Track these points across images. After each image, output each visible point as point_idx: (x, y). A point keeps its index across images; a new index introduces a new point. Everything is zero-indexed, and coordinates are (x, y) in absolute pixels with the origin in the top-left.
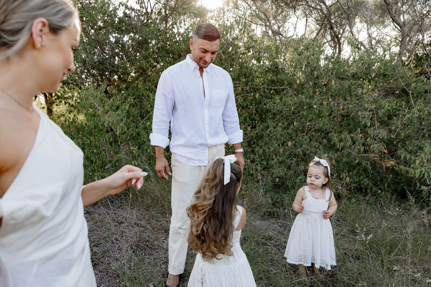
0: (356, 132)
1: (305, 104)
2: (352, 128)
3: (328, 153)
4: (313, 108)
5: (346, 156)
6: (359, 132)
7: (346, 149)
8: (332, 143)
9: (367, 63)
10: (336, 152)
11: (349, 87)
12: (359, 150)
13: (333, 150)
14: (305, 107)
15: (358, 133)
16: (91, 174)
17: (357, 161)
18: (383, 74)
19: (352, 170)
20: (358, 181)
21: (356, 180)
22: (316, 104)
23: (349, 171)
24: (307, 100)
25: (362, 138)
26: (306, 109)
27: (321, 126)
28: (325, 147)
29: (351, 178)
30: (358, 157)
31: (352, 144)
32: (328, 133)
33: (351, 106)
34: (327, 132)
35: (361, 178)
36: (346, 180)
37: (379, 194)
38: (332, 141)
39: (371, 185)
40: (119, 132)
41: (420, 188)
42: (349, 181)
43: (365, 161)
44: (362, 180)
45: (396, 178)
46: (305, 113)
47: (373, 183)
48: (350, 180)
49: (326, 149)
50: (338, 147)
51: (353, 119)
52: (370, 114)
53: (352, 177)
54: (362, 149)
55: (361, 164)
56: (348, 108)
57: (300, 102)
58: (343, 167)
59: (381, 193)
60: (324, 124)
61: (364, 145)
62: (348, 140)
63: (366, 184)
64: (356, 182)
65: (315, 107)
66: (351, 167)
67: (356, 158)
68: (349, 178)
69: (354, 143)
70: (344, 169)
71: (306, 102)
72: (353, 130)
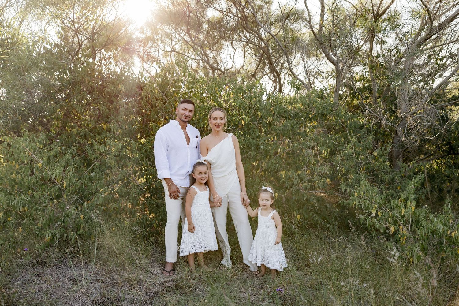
1: (253, 145)
2: (298, 166)
4: (260, 148)
5: (295, 194)
6: (306, 169)
7: (294, 187)
8: (281, 181)
9: (307, 103)
10: (286, 191)
11: (292, 127)
12: (306, 187)
13: (283, 188)
14: (253, 148)
15: (304, 170)
16: (37, 233)
17: (305, 198)
18: (321, 113)
19: (302, 207)
21: (306, 217)
22: (262, 144)
23: (299, 209)
24: (254, 140)
25: (308, 174)
26: (254, 149)
27: (269, 166)
29: (301, 215)
30: (306, 194)
31: (299, 181)
32: (276, 172)
33: (296, 145)
35: (311, 214)
36: (297, 217)
37: (328, 228)
38: (281, 179)
39: (320, 221)
40: (66, 185)
41: (358, 216)
42: (300, 219)
43: (313, 197)
44: (312, 216)
45: (342, 212)
46: (253, 153)
48: (301, 217)
50: (287, 185)
51: (298, 157)
52: (312, 152)
53: (303, 214)
54: (309, 186)
55: (310, 200)
56: (293, 147)
57: (248, 143)
58: (293, 205)
59: (329, 226)
60: (272, 163)
62: (296, 178)
63: (315, 219)
64: (307, 219)
65: (262, 147)
66: (300, 205)
67: (304, 195)
69: (302, 180)
70: (294, 207)
71: (254, 142)
72: (299, 168)
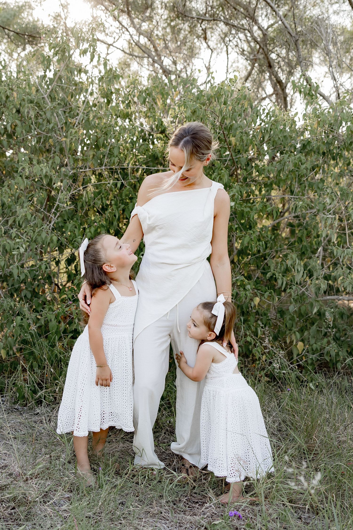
0: (317, 255)
2: (305, 247)
3: (262, 295)
5: (295, 300)
6: (322, 254)
7: (294, 287)
8: (268, 275)
9: (328, 122)
11: (297, 166)
12: (319, 288)
15: (318, 257)
17: (315, 310)
19: (308, 327)
20: (319, 349)
21: (315, 346)
22: (233, 199)
23: (301, 331)
28: (257, 284)
29: (306, 342)
30: (318, 301)
33: (301, 203)
34: (261, 254)
36: (298, 346)
38: (270, 271)
39: (343, 356)
42: (304, 349)
43: (332, 308)
44: (327, 346)
47: (347, 351)
48: (305, 346)
49: (260, 288)
50: (280, 282)
51: (306, 229)
52: (335, 219)
53: (309, 341)
54: (324, 286)
55: (324, 315)
56: (297, 206)
58: (290, 322)
60: (251, 238)
61: (327, 278)
62: (298, 270)
63: (333, 353)
64: (316, 351)
66: (306, 322)
67: (314, 304)
68: (304, 343)
70: (292, 326)
72: (307, 250)
